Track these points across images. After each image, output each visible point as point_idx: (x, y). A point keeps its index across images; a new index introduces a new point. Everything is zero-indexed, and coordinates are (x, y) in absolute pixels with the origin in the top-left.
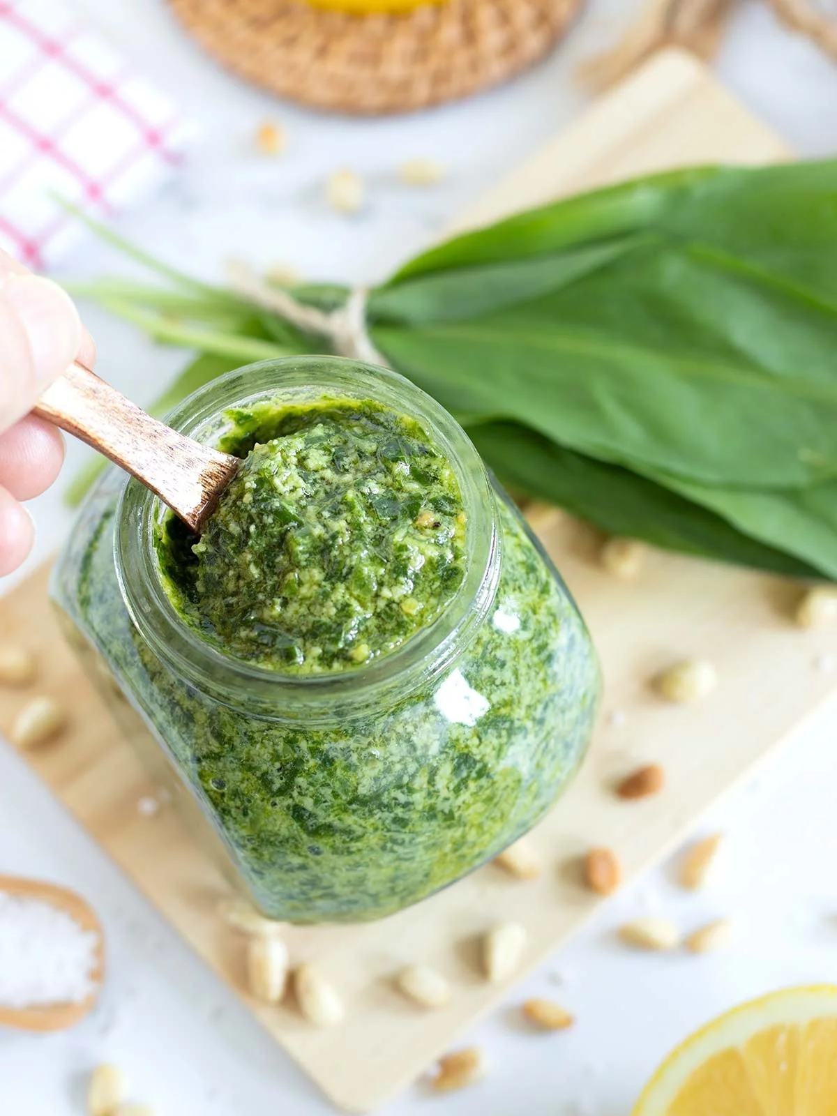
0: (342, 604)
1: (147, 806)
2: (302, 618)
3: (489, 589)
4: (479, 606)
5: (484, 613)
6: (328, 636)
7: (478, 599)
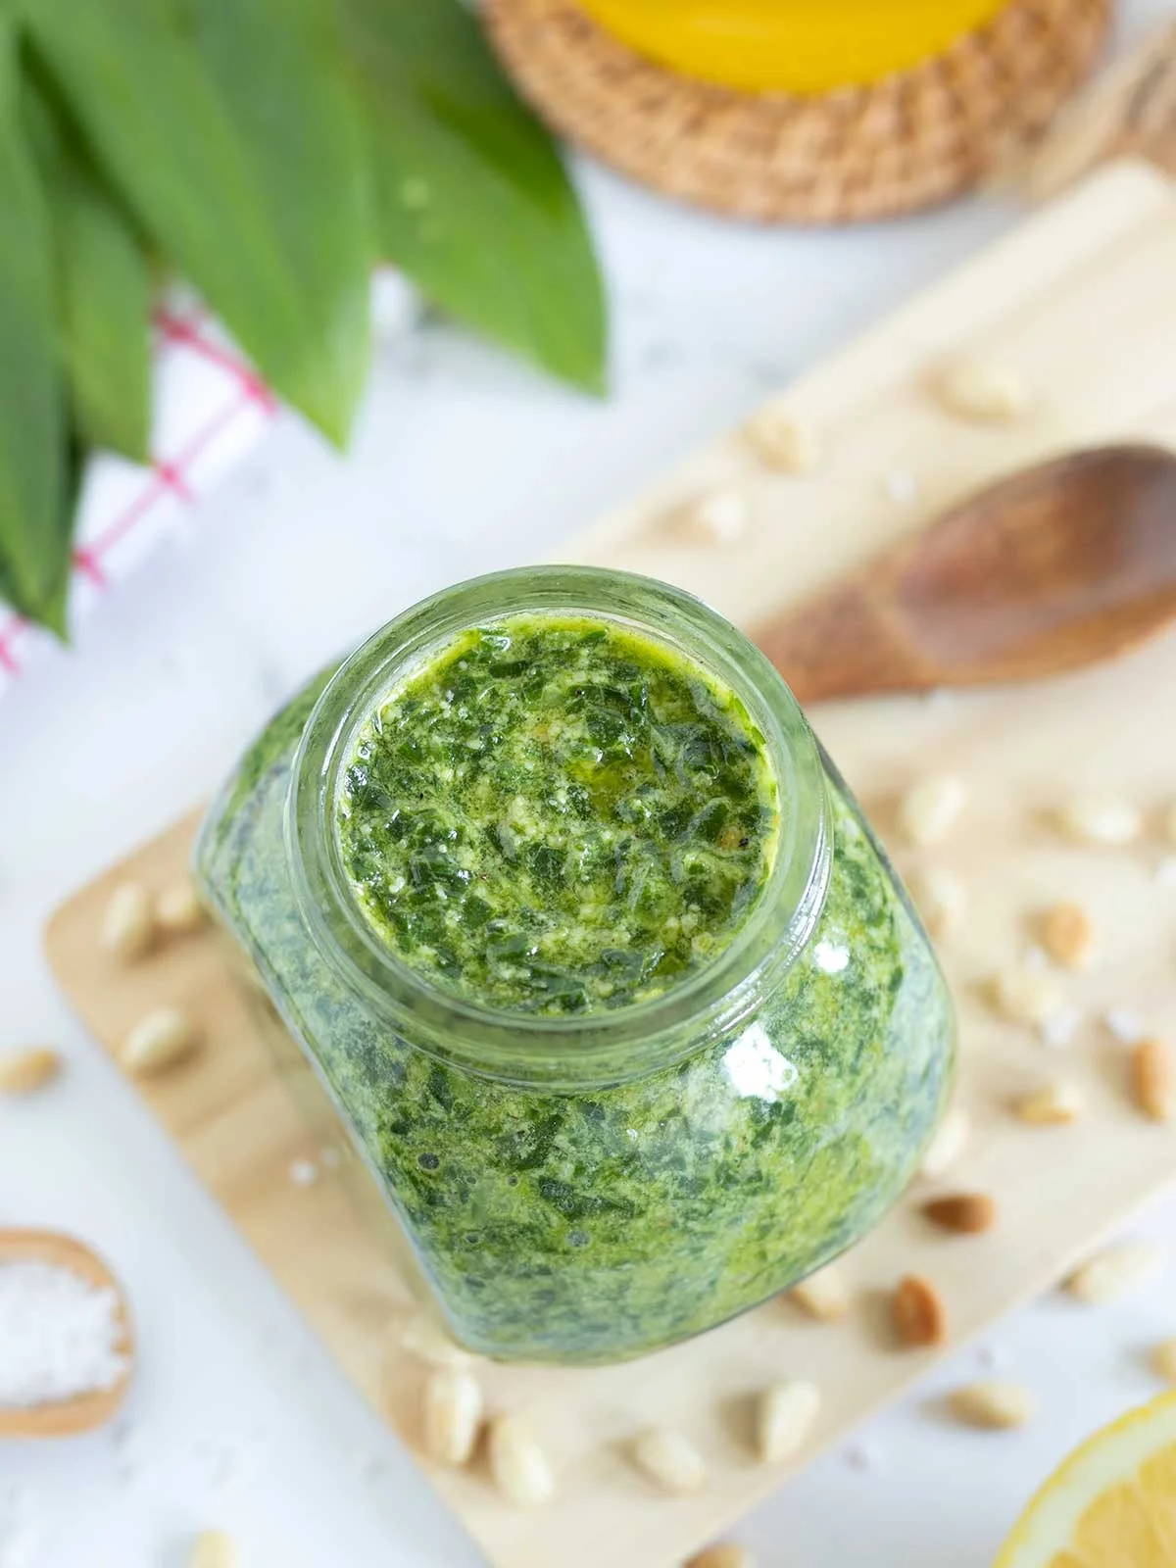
0: (637, 930)
1: (303, 1172)
2: (592, 947)
3: (808, 915)
4: (793, 938)
5: (798, 949)
6: (621, 969)
7: (791, 929)
